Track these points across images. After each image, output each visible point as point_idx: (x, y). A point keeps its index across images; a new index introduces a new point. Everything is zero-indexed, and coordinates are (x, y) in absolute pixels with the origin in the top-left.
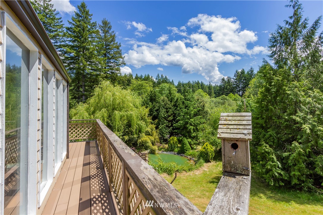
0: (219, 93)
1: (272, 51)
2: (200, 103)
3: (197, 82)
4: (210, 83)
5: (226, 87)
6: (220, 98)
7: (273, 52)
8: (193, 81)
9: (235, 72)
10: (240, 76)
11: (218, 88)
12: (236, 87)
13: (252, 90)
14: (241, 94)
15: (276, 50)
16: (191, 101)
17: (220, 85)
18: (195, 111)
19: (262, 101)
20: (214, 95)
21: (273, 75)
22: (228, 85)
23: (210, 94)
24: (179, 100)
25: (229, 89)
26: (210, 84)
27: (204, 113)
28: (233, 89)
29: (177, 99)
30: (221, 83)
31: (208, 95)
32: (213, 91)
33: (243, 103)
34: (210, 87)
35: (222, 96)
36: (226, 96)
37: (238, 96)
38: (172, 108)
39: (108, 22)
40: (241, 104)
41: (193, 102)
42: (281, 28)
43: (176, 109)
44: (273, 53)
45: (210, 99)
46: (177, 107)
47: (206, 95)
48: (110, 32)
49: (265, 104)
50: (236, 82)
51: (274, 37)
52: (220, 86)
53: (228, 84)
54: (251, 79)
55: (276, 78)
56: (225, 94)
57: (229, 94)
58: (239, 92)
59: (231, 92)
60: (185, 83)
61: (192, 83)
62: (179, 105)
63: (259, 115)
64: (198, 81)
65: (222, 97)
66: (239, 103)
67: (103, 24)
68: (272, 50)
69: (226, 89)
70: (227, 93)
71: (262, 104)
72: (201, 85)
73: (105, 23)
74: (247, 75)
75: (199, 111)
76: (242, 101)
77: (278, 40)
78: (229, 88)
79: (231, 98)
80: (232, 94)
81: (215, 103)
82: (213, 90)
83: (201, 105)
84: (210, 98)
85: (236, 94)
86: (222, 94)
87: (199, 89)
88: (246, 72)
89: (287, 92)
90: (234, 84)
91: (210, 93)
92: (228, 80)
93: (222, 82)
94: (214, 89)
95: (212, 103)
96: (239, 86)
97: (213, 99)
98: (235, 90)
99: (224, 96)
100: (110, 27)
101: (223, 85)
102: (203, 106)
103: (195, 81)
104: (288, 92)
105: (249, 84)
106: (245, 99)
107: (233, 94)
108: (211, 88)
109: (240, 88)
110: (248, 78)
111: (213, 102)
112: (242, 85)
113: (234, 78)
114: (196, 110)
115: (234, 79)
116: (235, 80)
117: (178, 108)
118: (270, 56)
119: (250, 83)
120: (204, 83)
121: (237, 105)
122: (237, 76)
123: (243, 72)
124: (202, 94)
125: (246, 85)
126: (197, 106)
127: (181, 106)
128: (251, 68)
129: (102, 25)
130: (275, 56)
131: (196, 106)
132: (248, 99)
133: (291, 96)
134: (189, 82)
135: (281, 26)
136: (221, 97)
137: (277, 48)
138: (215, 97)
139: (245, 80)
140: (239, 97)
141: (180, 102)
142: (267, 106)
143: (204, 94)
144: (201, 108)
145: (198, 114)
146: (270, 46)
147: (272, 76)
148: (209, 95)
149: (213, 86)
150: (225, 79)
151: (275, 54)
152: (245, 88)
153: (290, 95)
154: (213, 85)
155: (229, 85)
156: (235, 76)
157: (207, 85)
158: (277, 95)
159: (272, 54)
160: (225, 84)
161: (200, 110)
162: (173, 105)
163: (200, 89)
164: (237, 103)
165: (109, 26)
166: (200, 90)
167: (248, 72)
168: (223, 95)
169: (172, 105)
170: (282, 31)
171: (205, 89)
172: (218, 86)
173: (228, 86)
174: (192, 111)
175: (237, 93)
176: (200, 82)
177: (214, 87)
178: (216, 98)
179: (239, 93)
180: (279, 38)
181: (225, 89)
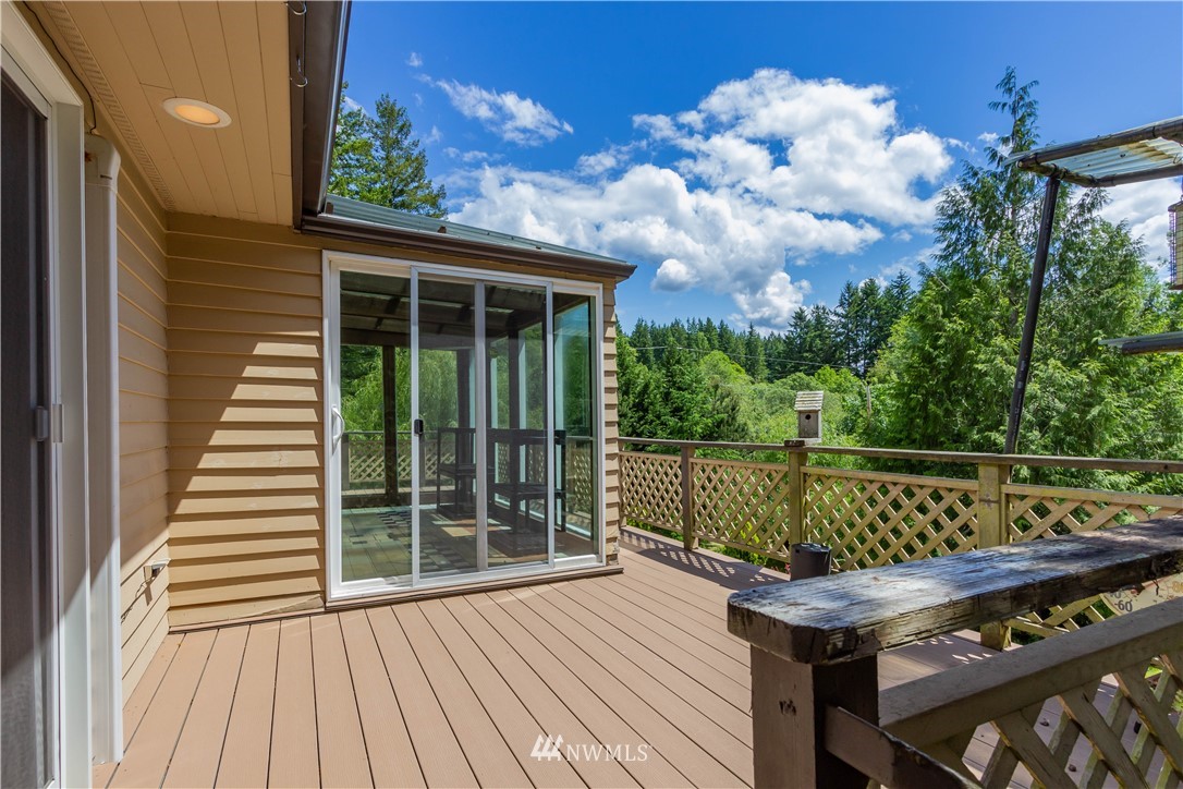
0: (783, 366)
1: (946, 243)
2: (724, 398)
3: (704, 323)
4: (751, 327)
5: (811, 346)
6: (785, 384)
7: (948, 246)
8: (691, 322)
9: (841, 288)
10: (859, 305)
11: (781, 347)
12: (844, 346)
13: (899, 355)
14: (862, 370)
15: (957, 240)
16: (693, 392)
17: (787, 337)
18: (706, 425)
19: (910, 392)
20: (767, 371)
21: (943, 316)
22: (816, 336)
23: (751, 369)
24: (652, 388)
25: (821, 349)
26: (751, 333)
27: (736, 431)
28: (835, 351)
29: (647, 386)
30: (792, 329)
31: (743, 370)
32: (762, 358)
33: (863, 401)
34: (751, 343)
35: (794, 376)
36: (808, 375)
37: (851, 376)
38: (630, 415)
39: (397, 109)
40: (858, 402)
41: (701, 395)
42: (976, 174)
43: (640, 419)
44: (951, 249)
45: (753, 387)
46: (646, 411)
47: (738, 370)
48: (406, 143)
49: (919, 400)
50: (844, 326)
51: (952, 201)
52: (789, 341)
53: (818, 332)
54: (896, 317)
55: (951, 325)
56: (806, 370)
57: (819, 367)
58: (856, 362)
59: (826, 361)
60: (662, 326)
61: (686, 327)
62: (652, 404)
63: (901, 432)
64: (709, 320)
65: (794, 380)
66: (852, 399)
67: (382, 116)
68: (945, 240)
69: (810, 351)
70: (813, 367)
71: (911, 399)
72: (719, 335)
73: (388, 113)
74: (886, 299)
75: (719, 424)
76: (860, 394)
77: (963, 209)
78: (819, 347)
79: (824, 382)
80: (828, 368)
81: (769, 401)
82: (763, 352)
83: (724, 404)
84: (753, 383)
85: (844, 369)
86: (796, 369)
87: (713, 348)
88: (881, 292)
89: (976, 366)
90: (839, 335)
91: (753, 365)
92: (818, 319)
93: (796, 324)
94: (765, 350)
95: (758, 401)
96: (854, 341)
97: (764, 386)
98: (841, 353)
99: (802, 375)
100: (403, 126)
101: (799, 336)
102: (733, 409)
103: (697, 322)
104: (980, 366)
105: (889, 335)
106: (871, 387)
107: (833, 371)
108: (756, 346)
109: (857, 347)
110: (887, 313)
111: (761, 397)
112: (867, 336)
113: (840, 310)
114: (709, 420)
115: (836, 314)
116: (843, 320)
117: (650, 416)
118: (941, 257)
119: (892, 330)
120: (730, 328)
121: (843, 407)
122: (850, 304)
123: (870, 290)
124: (722, 366)
125: (881, 338)
126: (714, 409)
127: (658, 408)
128: (901, 277)
129: (377, 120)
130: (955, 258)
131: (710, 408)
132: (880, 385)
133: (988, 378)
134: (677, 323)
135: (976, 166)
136: (788, 380)
137: (960, 234)
138: (770, 380)
139: (878, 317)
140: (855, 379)
141: (655, 396)
142: (924, 405)
143: (730, 367)
144: (725, 416)
145: (715, 435)
146: (940, 226)
147: (940, 318)
148: (747, 371)
149: (762, 337)
150: (806, 313)
151: (955, 251)
152: (875, 348)
153: (986, 374)
154: (763, 333)
155: (820, 336)
156: (842, 304)
157: (740, 337)
158: (952, 373)
159: (945, 250)
160: (807, 333)
161: (722, 421)
162: (634, 406)
163: (715, 352)
164: (844, 400)
165: (400, 124)
166: (718, 354)
167: (888, 291)
168: (798, 374)
169: (631, 405)
170: (978, 182)
171: (734, 351)
172: (779, 339)
173: (818, 341)
174: (697, 424)
175: (849, 364)
176: (716, 323)
177: (766, 343)
178: (772, 382)
179: (853, 365)
180: (968, 204)
181: (807, 351)
